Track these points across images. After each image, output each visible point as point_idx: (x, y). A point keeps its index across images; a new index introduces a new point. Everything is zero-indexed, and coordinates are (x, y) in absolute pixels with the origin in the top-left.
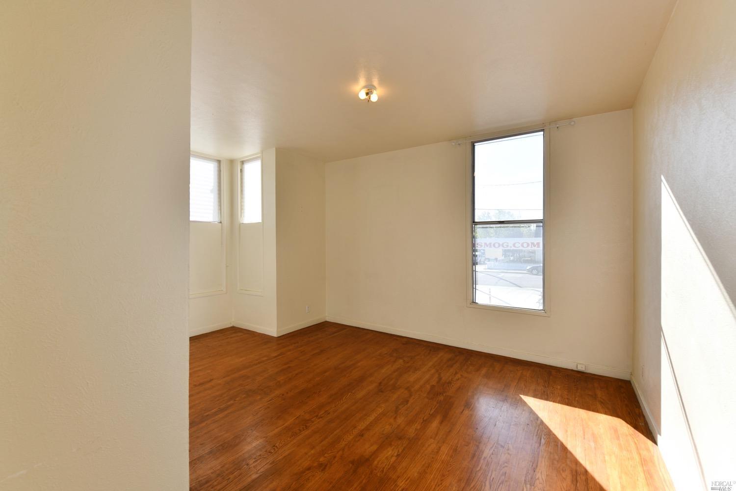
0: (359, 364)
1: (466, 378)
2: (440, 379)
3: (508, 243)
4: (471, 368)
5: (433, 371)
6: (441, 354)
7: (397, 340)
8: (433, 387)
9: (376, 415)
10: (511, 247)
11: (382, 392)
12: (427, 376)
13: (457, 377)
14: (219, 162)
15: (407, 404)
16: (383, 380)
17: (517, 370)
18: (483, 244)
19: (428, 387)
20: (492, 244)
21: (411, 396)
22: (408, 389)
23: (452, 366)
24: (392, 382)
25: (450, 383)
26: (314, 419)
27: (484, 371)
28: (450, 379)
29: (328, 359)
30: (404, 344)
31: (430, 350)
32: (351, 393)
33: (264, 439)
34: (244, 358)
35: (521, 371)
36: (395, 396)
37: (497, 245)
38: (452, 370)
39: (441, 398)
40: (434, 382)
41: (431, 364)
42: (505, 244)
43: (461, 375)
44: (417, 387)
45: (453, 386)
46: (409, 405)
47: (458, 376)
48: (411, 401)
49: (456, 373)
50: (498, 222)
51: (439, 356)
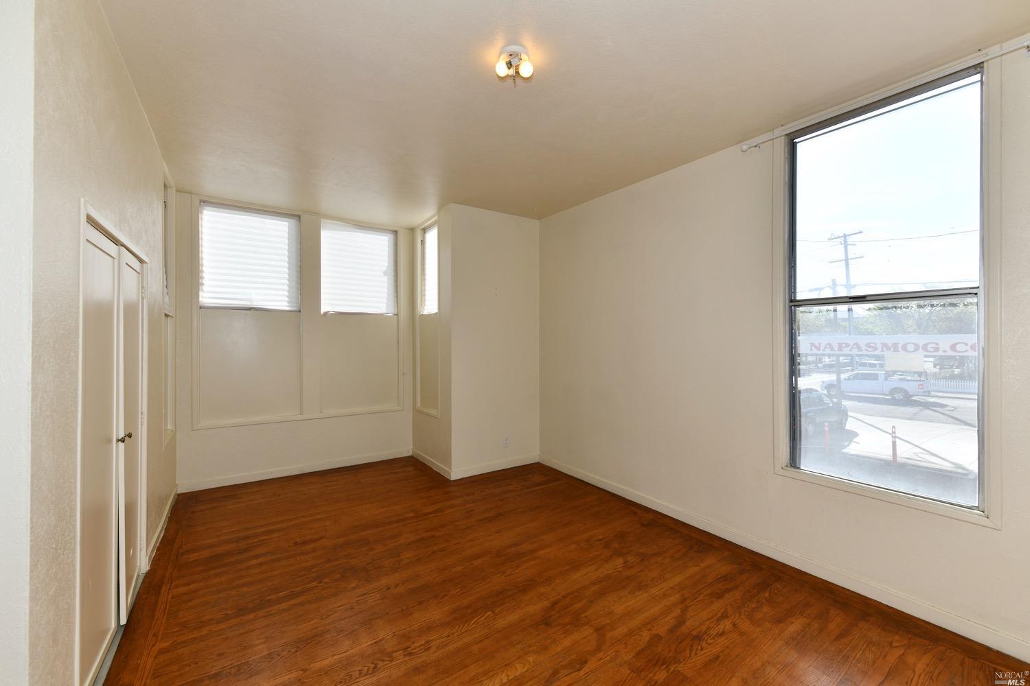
0: (541, 553)
1: (742, 634)
2: (681, 622)
3: (937, 344)
4: (766, 609)
5: (676, 598)
6: (710, 560)
7: (635, 513)
8: (657, 638)
9: (505, 680)
10: (945, 351)
11: (547, 624)
12: (655, 610)
13: (721, 627)
14: (396, 232)
15: (579, 670)
16: (564, 597)
17: (891, 644)
18: (879, 346)
19: (646, 636)
20: (900, 346)
21: (598, 649)
22: (600, 631)
23: (719, 596)
24: (577, 606)
25: (698, 638)
26: (398, 654)
27: (795, 626)
28: (704, 628)
29: (499, 531)
30: (643, 525)
31: (691, 548)
32: (493, 612)
33: (301, 672)
34: (386, 509)
35: (899, 652)
36: (567, 642)
37: (910, 348)
38: (717, 606)
39: (661, 676)
40: (662, 629)
41: (678, 579)
42: (929, 346)
43: (734, 625)
44: (621, 630)
45: (702, 649)
46: (582, 673)
47: (727, 625)
48: (592, 664)
49: (724, 616)
50: (850, 298)
51: (703, 565)
